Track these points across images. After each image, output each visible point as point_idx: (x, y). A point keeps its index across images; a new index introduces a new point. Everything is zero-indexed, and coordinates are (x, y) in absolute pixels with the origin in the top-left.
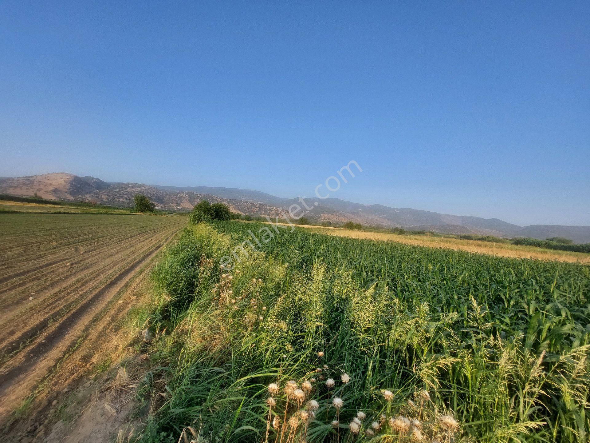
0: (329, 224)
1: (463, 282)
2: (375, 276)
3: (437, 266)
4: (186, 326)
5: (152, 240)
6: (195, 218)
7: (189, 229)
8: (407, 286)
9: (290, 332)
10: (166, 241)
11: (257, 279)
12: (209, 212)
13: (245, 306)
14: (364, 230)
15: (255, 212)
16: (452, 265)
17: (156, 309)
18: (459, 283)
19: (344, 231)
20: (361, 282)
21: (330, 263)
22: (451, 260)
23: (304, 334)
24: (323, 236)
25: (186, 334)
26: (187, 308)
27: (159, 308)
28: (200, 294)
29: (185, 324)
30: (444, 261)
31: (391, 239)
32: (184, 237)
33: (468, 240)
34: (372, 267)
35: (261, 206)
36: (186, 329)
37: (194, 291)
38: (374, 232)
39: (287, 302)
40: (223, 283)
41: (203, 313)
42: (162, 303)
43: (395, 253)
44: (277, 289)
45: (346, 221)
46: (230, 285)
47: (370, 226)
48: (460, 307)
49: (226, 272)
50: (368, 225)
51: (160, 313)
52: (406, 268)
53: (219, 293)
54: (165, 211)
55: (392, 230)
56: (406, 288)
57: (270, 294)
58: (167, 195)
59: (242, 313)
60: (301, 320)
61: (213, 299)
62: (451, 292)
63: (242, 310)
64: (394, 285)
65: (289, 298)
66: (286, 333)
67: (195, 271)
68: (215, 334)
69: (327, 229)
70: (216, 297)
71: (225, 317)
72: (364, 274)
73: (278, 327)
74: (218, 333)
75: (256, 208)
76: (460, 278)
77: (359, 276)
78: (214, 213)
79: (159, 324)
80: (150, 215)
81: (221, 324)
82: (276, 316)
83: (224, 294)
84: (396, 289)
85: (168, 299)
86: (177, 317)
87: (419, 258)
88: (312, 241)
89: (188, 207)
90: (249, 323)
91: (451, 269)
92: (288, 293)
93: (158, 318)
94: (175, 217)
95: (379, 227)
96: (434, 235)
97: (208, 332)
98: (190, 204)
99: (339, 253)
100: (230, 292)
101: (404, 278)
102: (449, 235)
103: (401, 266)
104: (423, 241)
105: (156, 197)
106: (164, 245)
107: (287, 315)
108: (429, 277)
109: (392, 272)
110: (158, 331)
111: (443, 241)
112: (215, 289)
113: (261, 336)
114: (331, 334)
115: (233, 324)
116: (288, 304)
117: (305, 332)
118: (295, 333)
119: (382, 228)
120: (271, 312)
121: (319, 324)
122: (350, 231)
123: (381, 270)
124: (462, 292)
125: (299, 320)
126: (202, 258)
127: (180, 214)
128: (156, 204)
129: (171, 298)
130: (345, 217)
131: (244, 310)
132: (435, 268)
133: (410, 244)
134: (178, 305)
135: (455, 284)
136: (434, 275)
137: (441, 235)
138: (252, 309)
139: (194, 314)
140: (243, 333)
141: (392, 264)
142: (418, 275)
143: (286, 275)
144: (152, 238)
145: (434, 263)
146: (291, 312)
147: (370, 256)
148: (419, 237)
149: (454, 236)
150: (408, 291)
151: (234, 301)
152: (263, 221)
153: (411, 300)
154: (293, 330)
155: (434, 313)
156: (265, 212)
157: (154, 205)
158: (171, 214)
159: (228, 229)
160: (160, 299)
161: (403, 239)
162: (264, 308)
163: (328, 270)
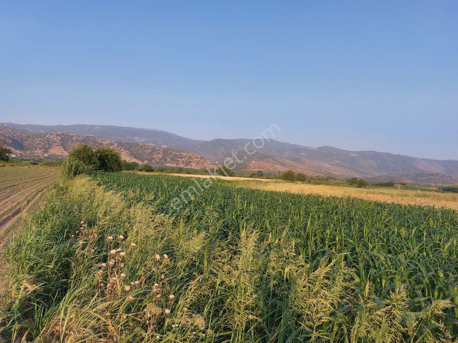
0: (260, 175)
1: (451, 254)
2: (327, 246)
3: (413, 231)
4: (57, 328)
5: (6, 202)
6: (70, 170)
7: (61, 185)
8: (372, 260)
9: (210, 332)
10: (27, 204)
11: (162, 255)
12: (91, 161)
13: (145, 294)
14: (309, 182)
15: (158, 160)
16: (434, 229)
17: (12, 303)
18: (445, 254)
19: (282, 184)
20: (308, 255)
21: (263, 230)
22: (431, 222)
23: (230, 332)
24: (253, 191)
25: (58, 338)
26: (59, 300)
27: (17, 302)
28: (78, 278)
29: (56, 325)
30: (422, 223)
31: (347, 195)
32: (54, 197)
33: (454, 194)
34: (322, 233)
35: (165, 151)
36: (57, 331)
37: (69, 276)
38: (324, 184)
39: (204, 287)
40: (111, 262)
41: (83, 306)
42: (21, 294)
43: (353, 213)
44: (190, 269)
45: (284, 170)
46: (122, 265)
47: (317, 177)
48: (448, 289)
49: (117, 246)
50: (316, 175)
51: (19, 309)
52: (370, 235)
53: (107, 276)
54: (27, 160)
55: (348, 181)
56: (371, 263)
57: (180, 277)
58: (28, 137)
59: (140, 304)
60: (224, 312)
61: (97, 285)
62: (434, 267)
63: (140, 301)
64: (354, 259)
65: (207, 280)
66: (204, 332)
67: (71, 245)
68: (100, 337)
69: (258, 181)
70: (102, 282)
71: (115, 311)
72: (311, 243)
73: (192, 324)
74: (105, 336)
75: (159, 153)
76: (446, 247)
77: (304, 246)
78: (98, 162)
79: (17, 326)
80: (4, 166)
81: (109, 322)
82: (189, 308)
83: (114, 278)
84: (358, 264)
85: (31, 288)
86: (44, 314)
87: (387, 220)
88: (238, 199)
89: (60, 154)
90: (150, 319)
91: (432, 235)
92: (206, 275)
93: (16, 317)
94: (41, 169)
95: (330, 178)
96: (407, 187)
97: (90, 334)
98: (62, 149)
99: (276, 216)
100: (123, 275)
101: (368, 249)
102: (428, 186)
103: (362, 231)
104: (392, 196)
105: (12, 140)
106: (25, 210)
107: (204, 307)
108: (403, 247)
109: (351, 241)
110: (14, 336)
111: (419, 196)
112: (101, 271)
113: (168, 338)
114: (268, 333)
115: (127, 322)
116: (205, 290)
117: (231, 330)
118: (216, 332)
119: (334, 179)
120: (181, 302)
121: (251, 317)
122: (291, 184)
123: (335, 236)
124: (449, 267)
125: (222, 312)
126: (81, 226)
127: (49, 164)
128: (13, 150)
129: (36, 287)
130: (283, 164)
131: (142, 300)
132: (409, 234)
133: (374, 200)
134: (46, 296)
135: (439, 255)
136: (410, 244)
137: (417, 186)
138: (154, 299)
139: (69, 309)
140: (141, 335)
141: (350, 229)
142: (386, 243)
143: (203, 248)
144: (6, 200)
145: (408, 227)
146: (210, 301)
147: (319, 218)
148: (385, 190)
149: (434, 188)
150: (375, 267)
151: (127, 288)
152: (170, 173)
153: (379, 281)
154: (214, 328)
155: (412, 298)
156: (172, 159)
157: (10, 152)
158: (34, 164)
159: (119, 185)
160: (18, 289)
161: (365, 194)
162: (172, 296)
163: (262, 239)
